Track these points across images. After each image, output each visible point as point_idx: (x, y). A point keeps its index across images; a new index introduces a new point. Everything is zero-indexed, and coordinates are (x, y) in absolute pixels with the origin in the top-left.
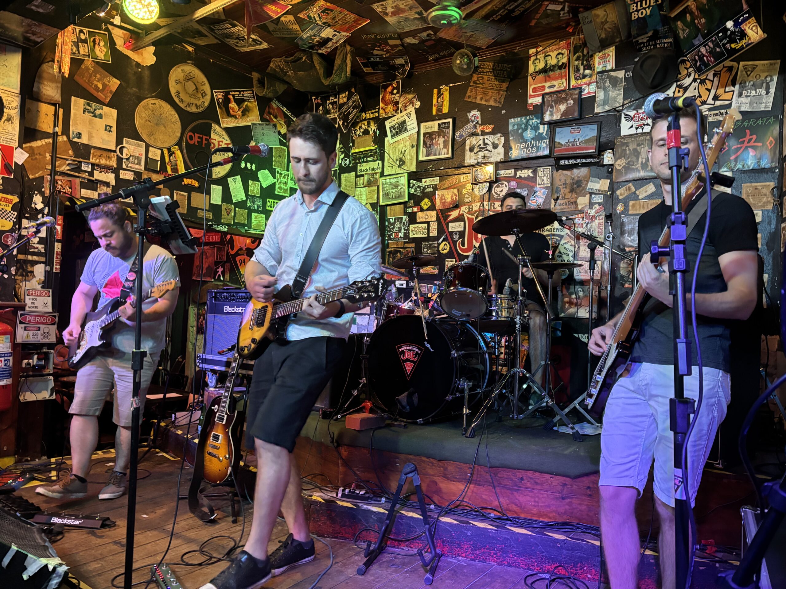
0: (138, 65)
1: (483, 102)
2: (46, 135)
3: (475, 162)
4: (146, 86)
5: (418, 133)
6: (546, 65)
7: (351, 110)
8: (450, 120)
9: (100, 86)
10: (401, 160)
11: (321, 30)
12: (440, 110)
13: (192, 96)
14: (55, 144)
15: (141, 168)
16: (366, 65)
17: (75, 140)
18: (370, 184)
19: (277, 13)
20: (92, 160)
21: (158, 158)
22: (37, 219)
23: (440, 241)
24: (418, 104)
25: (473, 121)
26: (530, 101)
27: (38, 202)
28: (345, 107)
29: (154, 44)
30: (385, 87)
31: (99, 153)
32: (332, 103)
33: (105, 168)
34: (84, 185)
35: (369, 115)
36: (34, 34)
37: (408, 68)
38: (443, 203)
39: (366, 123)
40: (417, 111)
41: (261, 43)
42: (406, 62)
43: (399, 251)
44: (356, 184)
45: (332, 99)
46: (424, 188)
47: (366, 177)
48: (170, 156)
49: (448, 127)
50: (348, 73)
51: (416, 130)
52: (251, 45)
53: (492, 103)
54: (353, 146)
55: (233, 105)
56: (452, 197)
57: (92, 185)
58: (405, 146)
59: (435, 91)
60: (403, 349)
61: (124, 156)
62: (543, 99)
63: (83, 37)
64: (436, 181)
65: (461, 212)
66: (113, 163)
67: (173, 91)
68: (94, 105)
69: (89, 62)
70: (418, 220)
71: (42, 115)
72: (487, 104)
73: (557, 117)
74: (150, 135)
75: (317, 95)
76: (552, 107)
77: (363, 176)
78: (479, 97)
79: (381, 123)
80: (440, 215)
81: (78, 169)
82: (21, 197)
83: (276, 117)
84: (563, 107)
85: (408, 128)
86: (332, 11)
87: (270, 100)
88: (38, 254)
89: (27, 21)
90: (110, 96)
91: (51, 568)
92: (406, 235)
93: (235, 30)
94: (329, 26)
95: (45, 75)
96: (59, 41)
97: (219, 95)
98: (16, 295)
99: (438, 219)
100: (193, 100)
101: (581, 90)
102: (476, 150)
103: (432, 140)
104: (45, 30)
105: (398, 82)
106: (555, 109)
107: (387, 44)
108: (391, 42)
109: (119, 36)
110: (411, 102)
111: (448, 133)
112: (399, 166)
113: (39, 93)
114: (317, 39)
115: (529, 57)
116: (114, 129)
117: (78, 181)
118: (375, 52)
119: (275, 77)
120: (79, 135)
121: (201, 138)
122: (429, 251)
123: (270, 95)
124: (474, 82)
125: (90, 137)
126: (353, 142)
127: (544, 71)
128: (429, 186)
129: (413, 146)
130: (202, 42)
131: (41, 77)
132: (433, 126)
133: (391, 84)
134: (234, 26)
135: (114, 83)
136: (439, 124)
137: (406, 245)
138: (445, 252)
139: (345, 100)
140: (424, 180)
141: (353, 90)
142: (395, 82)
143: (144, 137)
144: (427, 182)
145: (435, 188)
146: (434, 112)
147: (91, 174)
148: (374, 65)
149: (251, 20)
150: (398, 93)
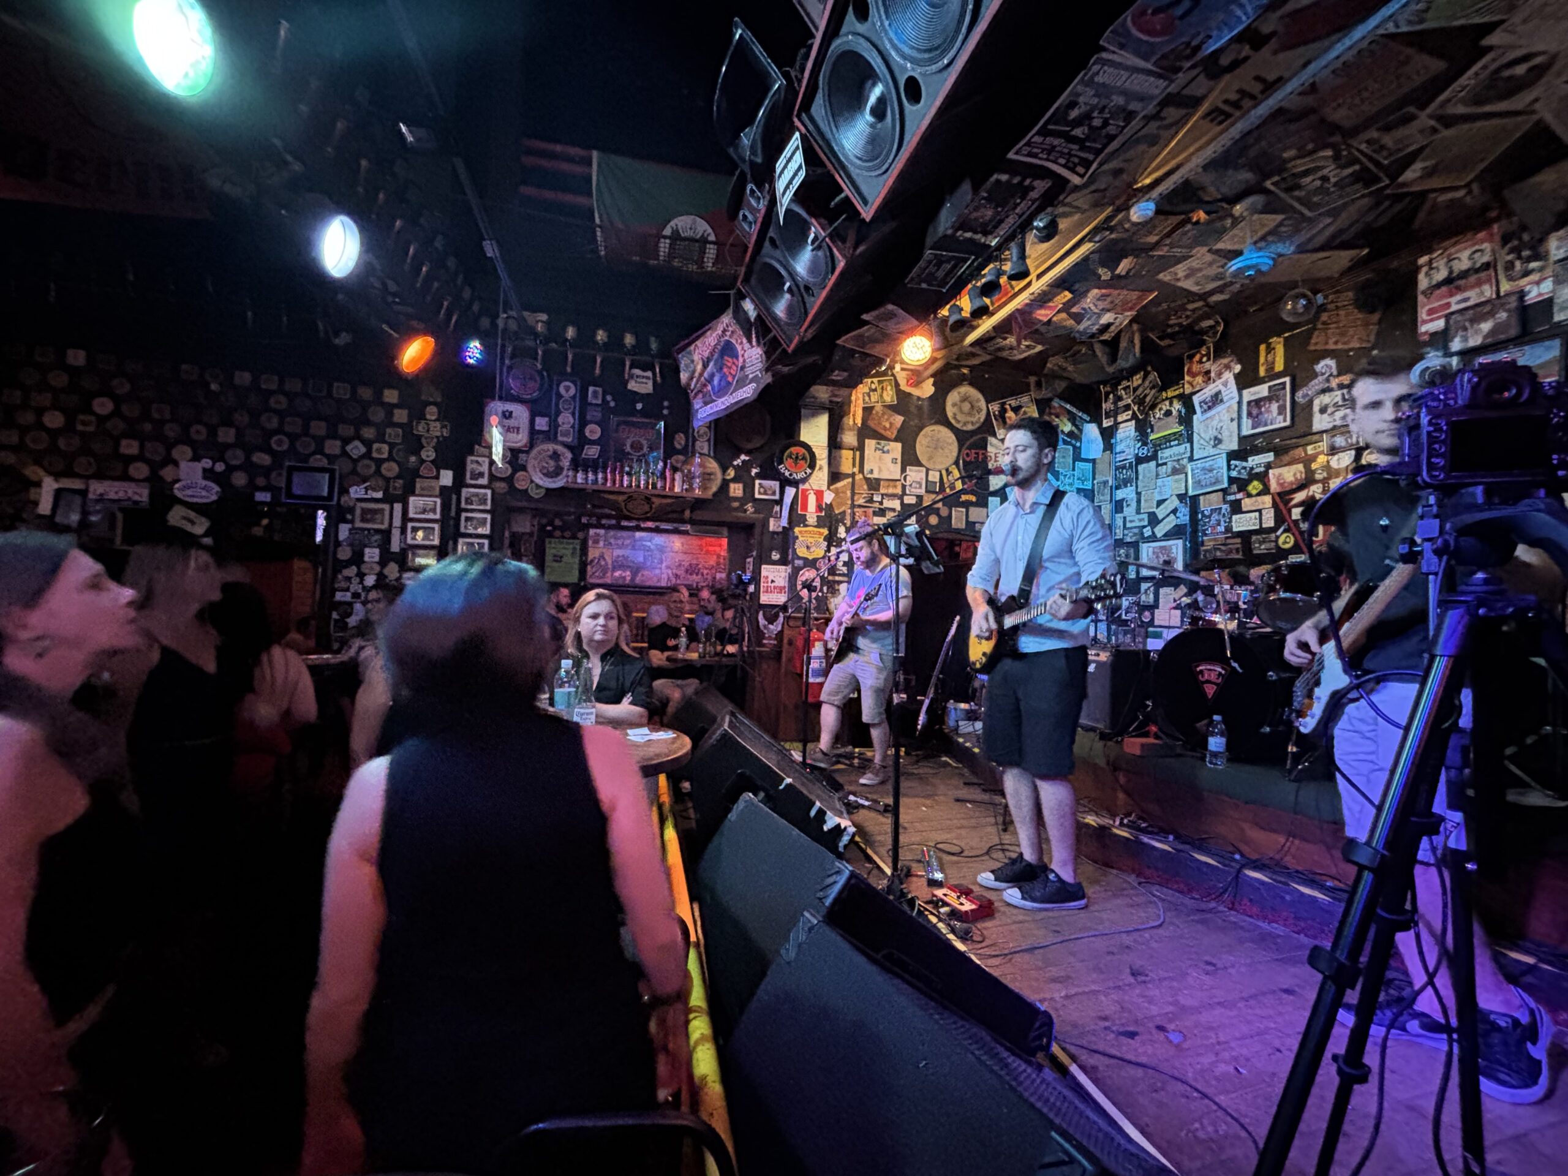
0: (919, 398)
1: (1340, 346)
2: (847, 476)
3: (1330, 426)
4: (925, 416)
5: (1240, 403)
6: (1451, 272)
7: (1147, 392)
8: (1287, 380)
9: (888, 425)
10: (1216, 438)
11: (1099, 316)
12: (1271, 367)
13: (970, 414)
14: (853, 484)
15: (922, 491)
16: (1161, 338)
17: (869, 476)
18: (1175, 471)
19: (1047, 315)
20: (883, 491)
21: (937, 480)
22: (841, 546)
23: (1279, 533)
24: (1238, 368)
25: (1323, 374)
26: (1423, 329)
27: (842, 532)
28: (1141, 389)
29: (932, 376)
30: (1191, 357)
31: (887, 483)
32: (1124, 389)
33: (893, 496)
34: (875, 514)
35: (1170, 393)
36: (836, 396)
37: (1221, 328)
38: (1281, 485)
39: (1167, 403)
40: (1237, 377)
41: (1034, 347)
42: (1217, 323)
43: (1219, 549)
44: (1157, 475)
45: (1125, 383)
46: (1252, 469)
47: (1170, 465)
48: (948, 475)
49: (1284, 388)
50: (1138, 354)
51: (1237, 399)
52: (1024, 351)
53: (1356, 344)
54: (1152, 431)
55: (1010, 414)
56: (1295, 475)
57: (882, 512)
58: (1221, 421)
59: (1263, 347)
60: (1201, 668)
61: (908, 483)
62: (1447, 322)
63: (873, 387)
64: (1270, 457)
65: (1311, 493)
66: (899, 491)
67: (950, 414)
68: (883, 442)
69: (878, 408)
70: (1244, 509)
71: (843, 460)
72: (1346, 347)
73: (1475, 341)
74: (930, 458)
75: (1105, 383)
76: (1465, 329)
77: (1165, 464)
78: (1331, 341)
79: (1186, 400)
80: (1278, 499)
81: (871, 500)
82: (830, 530)
83: (1057, 417)
84: (1486, 326)
85: (1225, 399)
86: (1108, 296)
87: (1050, 400)
88: (843, 575)
89: (831, 388)
90: (895, 432)
91: (843, 827)
92: (1228, 529)
93: (1007, 342)
94: (1109, 311)
95: (846, 427)
96: (853, 398)
97: (995, 407)
98: (828, 610)
99: (1275, 505)
100: (970, 419)
101: (1522, 294)
102: (1330, 411)
103: (1260, 408)
104: (844, 392)
105: (1208, 348)
106: (1470, 332)
107: (1186, 310)
108: (1191, 306)
109: (902, 377)
110: (1228, 367)
111: (1285, 395)
112: (1215, 446)
113: (841, 442)
114: (1097, 327)
115: (1418, 269)
116: (899, 461)
117: (871, 510)
118: (1171, 322)
119: (1054, 376)
120: (871, 472)
121: (977, 454)
122: (1263, 547)
123: (1049, 395)
124: (1324, 323)
125: (880, 470)
126: (1152, 427)
127: (1448, 281)
128: (1259, 465)
129: (1232, 420)
130: (976, 361)
131: (843, 429)
132: (1262, 390)
133: (1199, 352)
134: (1005, 339)
135: (899, 420)
136: (1270, 387)
137: (1229, 541)
138: (1287, 546)
139: (1140, 382)
140: (1250, 459)
141: (1149, 368)
142: (1204, 348)
143: (924, 462)
144: (1256, 461)
145: (1269, 466)
146: (1262, 372)
147: (881, 503)
148: (1172, 336)
149: (1020, 328)
150: (1209, 360)
